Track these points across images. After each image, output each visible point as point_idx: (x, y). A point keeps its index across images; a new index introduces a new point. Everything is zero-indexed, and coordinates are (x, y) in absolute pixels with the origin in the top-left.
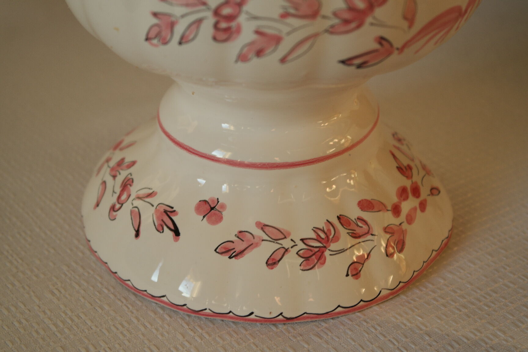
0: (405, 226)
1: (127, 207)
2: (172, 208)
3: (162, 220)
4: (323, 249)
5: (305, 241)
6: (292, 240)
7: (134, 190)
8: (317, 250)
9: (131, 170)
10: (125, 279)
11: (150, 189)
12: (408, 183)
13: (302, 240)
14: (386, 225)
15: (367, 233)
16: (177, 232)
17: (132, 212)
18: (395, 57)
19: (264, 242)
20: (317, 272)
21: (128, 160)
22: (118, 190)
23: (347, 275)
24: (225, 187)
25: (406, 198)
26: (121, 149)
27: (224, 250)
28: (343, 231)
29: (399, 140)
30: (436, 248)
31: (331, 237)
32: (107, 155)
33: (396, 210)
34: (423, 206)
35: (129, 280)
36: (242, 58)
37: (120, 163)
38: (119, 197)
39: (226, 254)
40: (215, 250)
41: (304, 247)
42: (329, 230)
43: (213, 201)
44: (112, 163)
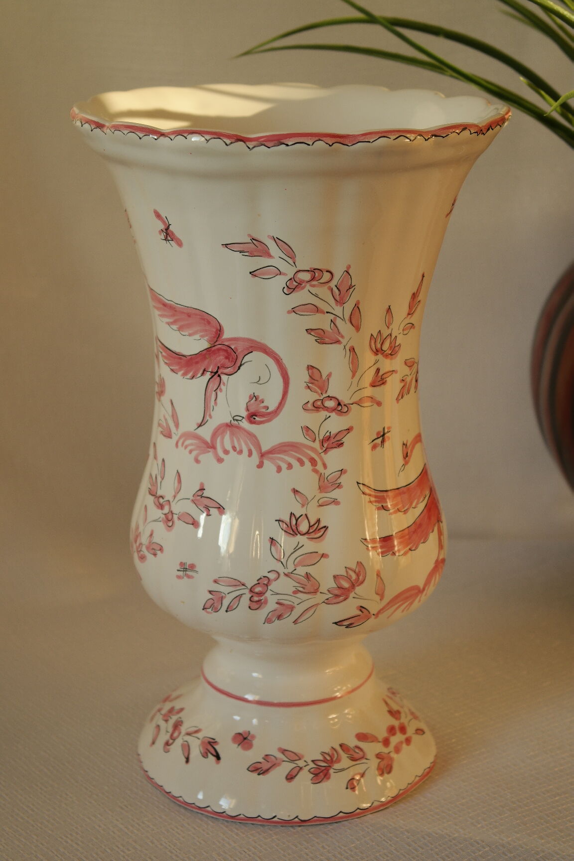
0: (393, 755)
1: (179, 742)
2: (214, 739)
3: (207, 749)
4: (328, 768)
5: (315, 762)
6: (305, 761)
7: (184, 729)
8: (323, 768)
9: (181, 715)
10: (177, 796)
11: (196, 727)
12: (396, 723)
13: (313, 761)
14: (377, 753)
15: (362, 758)
16: (218, 757)
17: (183, 745)
18: (372, 621)
19: (284, 762)
20: (325, 785)
21: (177, 707)
22: (170, 730)
23: (347, 788)
24: (255, 721)
25: (394, 734)
26: (171, 701)
27: (254, 769)
28: (344, 756)
29: (393, 693)
30: (420, 774)
31: (334, 759)
32: (158, 706)
33: (386, 742)
34: (408, 741)
35: (181, 797)
36: (268, 620)
37: (171, 711)
38: (172, 735)
39: (255, 772)
40: (248, 769)
41: (314, 766)
42: (333, 754)
43: (245, 732)
44: (164, 712)
